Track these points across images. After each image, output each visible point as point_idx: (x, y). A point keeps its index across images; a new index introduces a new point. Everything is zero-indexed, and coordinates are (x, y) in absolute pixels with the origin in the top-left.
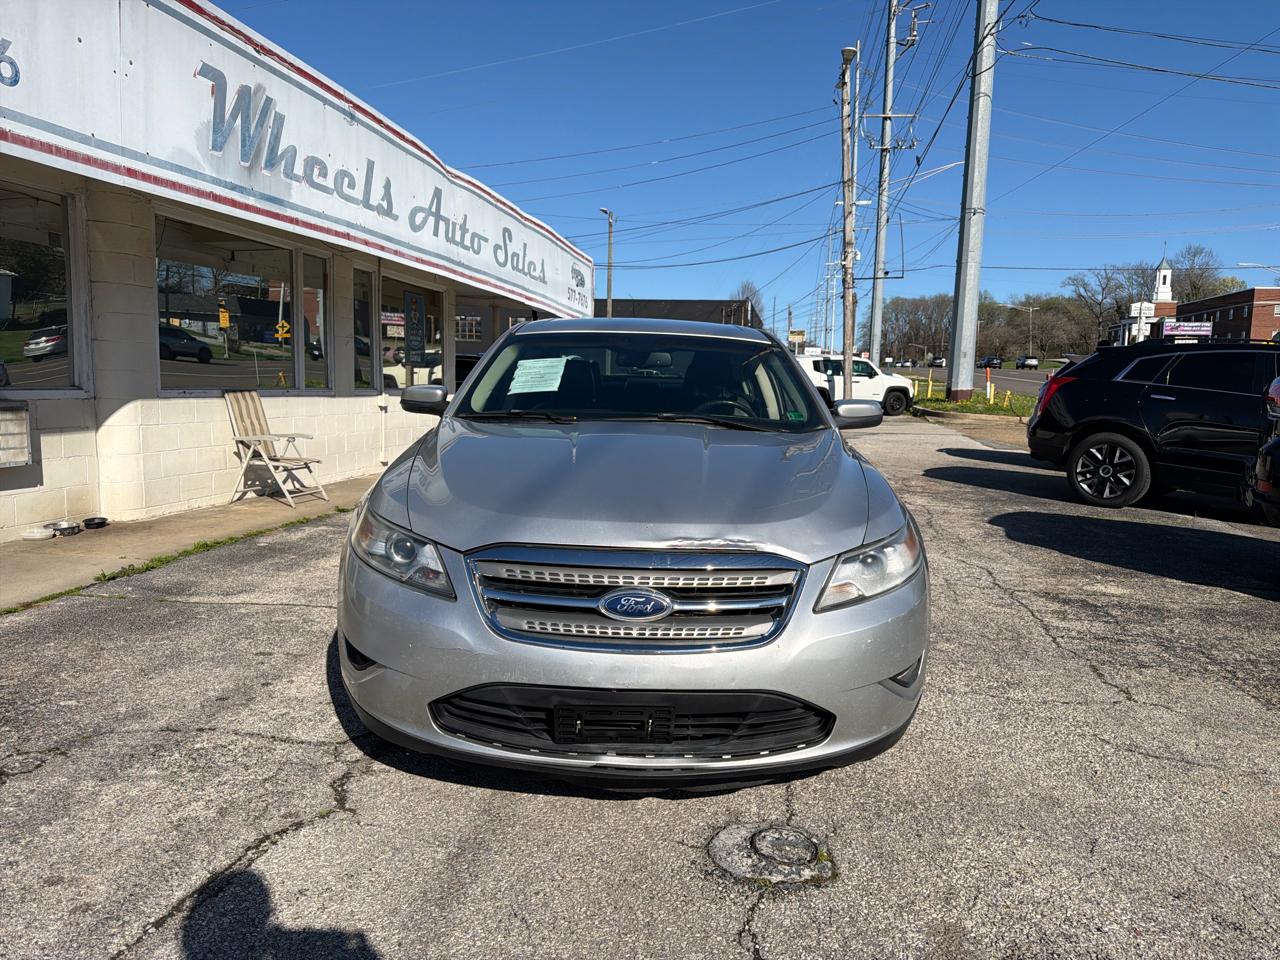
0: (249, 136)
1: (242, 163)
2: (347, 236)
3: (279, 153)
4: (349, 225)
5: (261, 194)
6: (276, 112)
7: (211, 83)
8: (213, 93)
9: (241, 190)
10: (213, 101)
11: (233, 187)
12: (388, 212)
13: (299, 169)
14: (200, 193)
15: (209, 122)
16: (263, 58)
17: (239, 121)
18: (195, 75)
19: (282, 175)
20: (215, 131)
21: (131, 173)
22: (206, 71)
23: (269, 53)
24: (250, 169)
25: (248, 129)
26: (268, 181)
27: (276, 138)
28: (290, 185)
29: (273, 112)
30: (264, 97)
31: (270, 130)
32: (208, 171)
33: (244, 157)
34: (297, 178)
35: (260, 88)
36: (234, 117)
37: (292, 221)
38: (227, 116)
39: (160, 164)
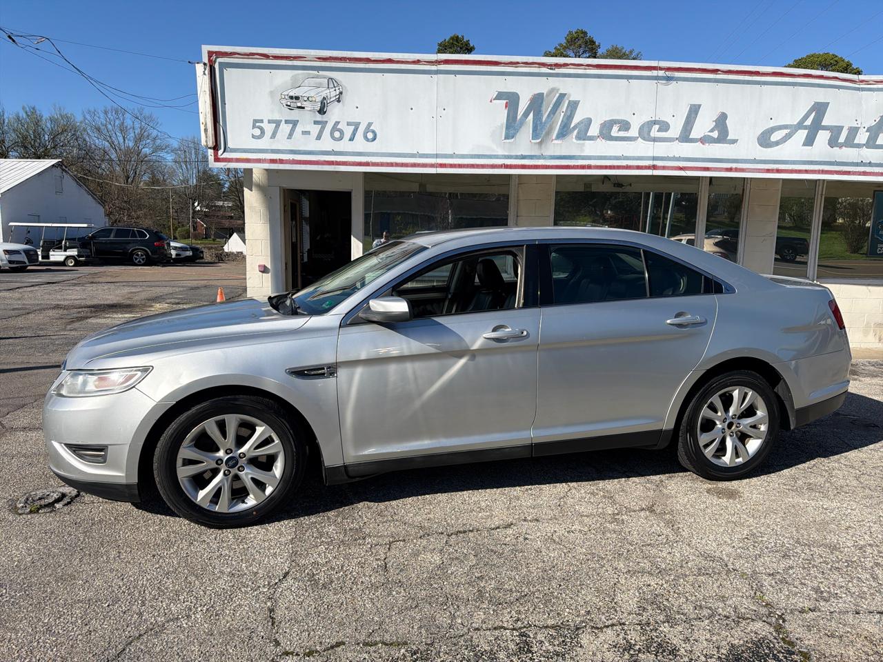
0: (541, 123)
1: (533, 141)
2: (654, 167)
3: (572, 126)
4: (654, 158)
5: (551, 156)
6: (570, 101)
7: (505, 102)
8: (506, 107)
9: (531, 157)
10: (506, 111)
11: (523, 157)
12: (723, 138)
13: (594, 130)
14: (493, 166)
15: (502, 125)
16: (557, 71)
17: (531, 116)
18: (491, 101)
19: (574, 140)
20: (508, 128)
21: (442, 166)
22: (500, 96)
23: (565, 65)
24: (540, 143)
25: (540, 119)
26: (556, 147)
27: (570, 117)
28: (583, 144)
29: (567, 102)
30: (558, 95)
31: (563, 114)
32: (500, 152)
33: (535, 136)
34: (592, 138)
35: (552, 91)
36: (526, 115)
37: (583, 167)
38: (519, 117)
39: (463, 156)
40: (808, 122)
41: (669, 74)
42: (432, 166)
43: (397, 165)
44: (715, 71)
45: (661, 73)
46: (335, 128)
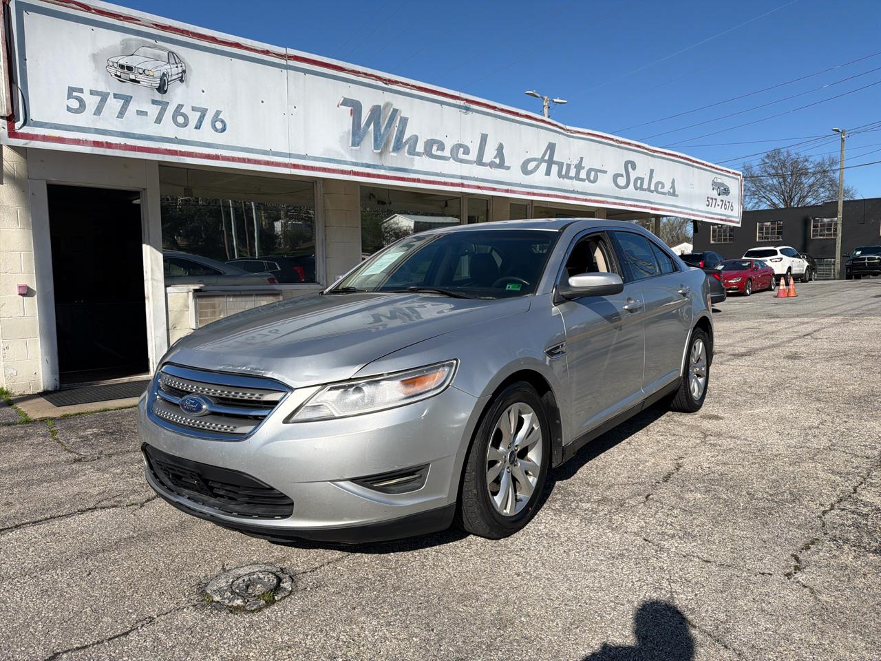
0: (380, 134)
1: (375, 151)
2: (462, 185)
3: (404, 141)
4: (462, 177)
5: (389, 167)
6: (401, 117)
7: (350, 108)
8: (351, 114)
9: (374, 166)
10: (351, 119)
11: (368, 166)
12: (501, 165)
13: (420, 148)
14: (343, 172)
15: (349, 131)
16: (390, 86)
17: (372, 126)
18: (338, 106)
19: (406, 154)
20: (354, 135)
21: (296, 166)
22: (346, 102)
23: (396, 82)
24: (381, 154)
25: (380, 130)
26: (395, 159)
27: (402, 132)
28: (413, 159)
29: (399, 117)
30: (392, 109)
31: (396, 128)
32: (349, 159)
33: (376, 147)
34: (419, 154)
35: (388, 105)
36: (368, 124)
37: (414, 180)
38: (362, 126)
39: (315, 159)
40: (546, 158)
41: (467, 105)
42: (286, 165)
43: (249, 161)
44: (494, 108)
45: (462, 103)
46: (178, 111)
